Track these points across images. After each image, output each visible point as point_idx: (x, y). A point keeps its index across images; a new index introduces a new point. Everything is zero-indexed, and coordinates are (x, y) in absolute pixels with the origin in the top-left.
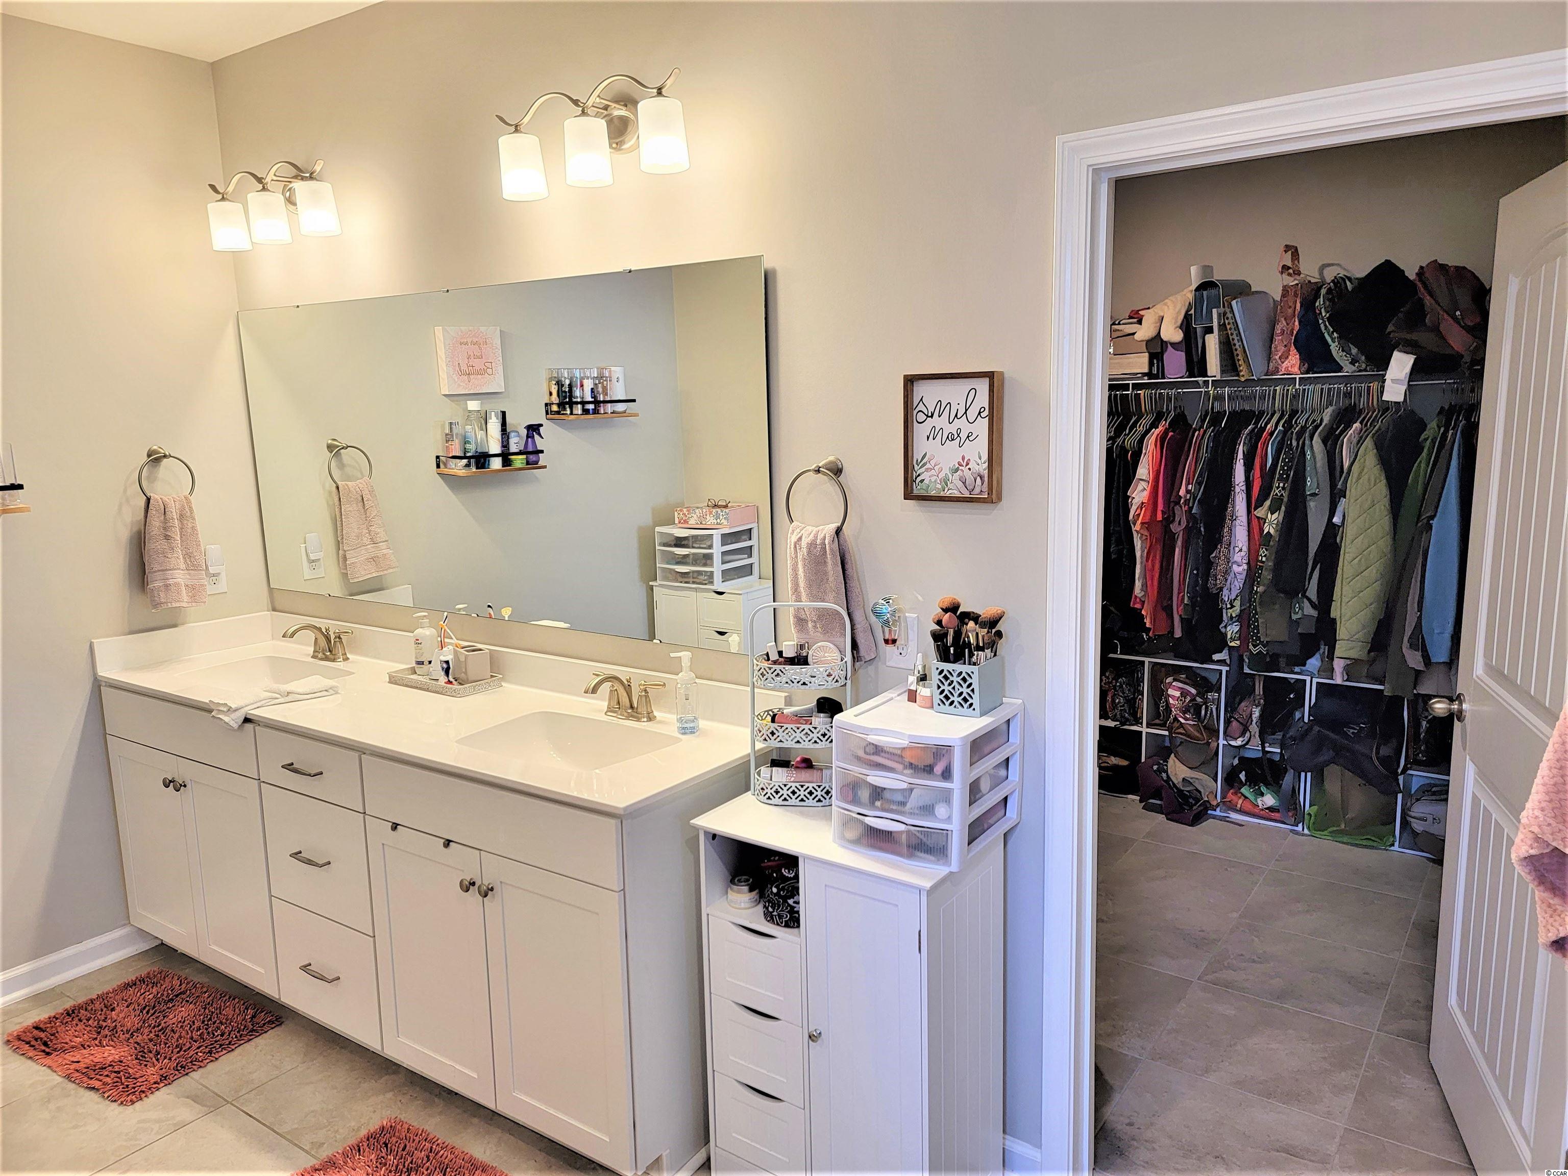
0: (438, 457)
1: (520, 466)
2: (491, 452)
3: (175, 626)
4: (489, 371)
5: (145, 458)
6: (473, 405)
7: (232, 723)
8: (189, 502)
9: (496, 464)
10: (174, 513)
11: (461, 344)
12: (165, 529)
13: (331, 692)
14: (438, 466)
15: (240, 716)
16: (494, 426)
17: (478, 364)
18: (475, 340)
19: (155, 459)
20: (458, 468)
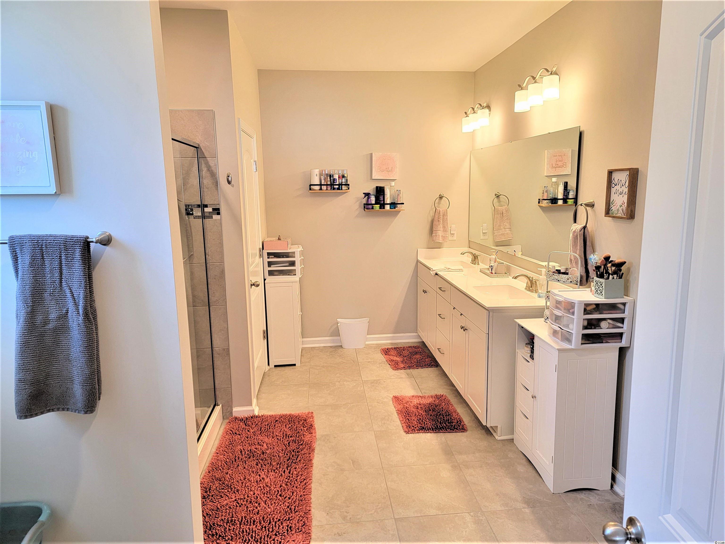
0: (539, 199)
1: (571, 204)
2: (559, 198)
3: (440, 248)
4: (565, 166)
5: (438, 196)
6: (554, 180)
7: (432, 274)
8: (447, 211)
9: (560, 202)
10: (441, 214)
11: (554, 156)
12: (439, 218)
13: (461, 271)
14: (539, 203)
15: (435, 272)
16: (561, 189)
17: (560, 164)
18: (560, 154)
19: (441, 197)
20: (545, 204)
